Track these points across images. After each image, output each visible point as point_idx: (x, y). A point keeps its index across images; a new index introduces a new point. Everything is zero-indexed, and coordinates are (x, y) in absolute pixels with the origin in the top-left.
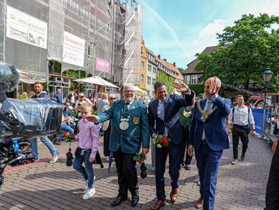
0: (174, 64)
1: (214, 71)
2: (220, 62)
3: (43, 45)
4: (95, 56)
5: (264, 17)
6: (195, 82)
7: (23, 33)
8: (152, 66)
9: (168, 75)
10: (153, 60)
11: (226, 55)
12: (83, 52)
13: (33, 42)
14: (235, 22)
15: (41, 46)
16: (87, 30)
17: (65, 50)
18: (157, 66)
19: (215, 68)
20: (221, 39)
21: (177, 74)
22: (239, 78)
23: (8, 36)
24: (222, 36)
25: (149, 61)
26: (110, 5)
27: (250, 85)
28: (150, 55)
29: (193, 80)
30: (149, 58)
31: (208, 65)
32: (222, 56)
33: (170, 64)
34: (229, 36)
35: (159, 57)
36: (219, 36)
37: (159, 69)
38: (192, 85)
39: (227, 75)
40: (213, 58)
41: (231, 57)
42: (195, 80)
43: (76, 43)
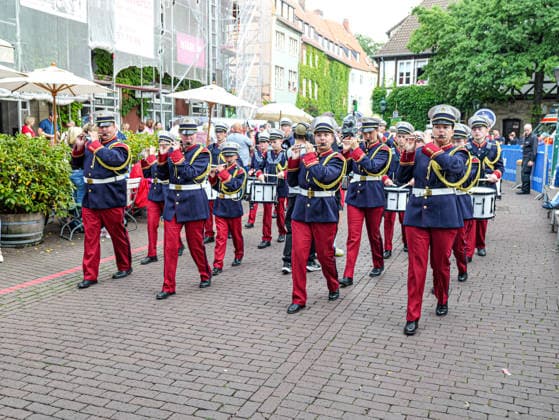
0: (346, 25)
1: (457, 54)
2: (472, 29)
3: (80, 15)
4: (173, 30)
6: (408, 81)
8: (288, 33)
9: (331, 59)
10: (287, 16)
11: (488, 11)
12: (151, 21)
13: (62, 10)
17: (118, 20)
18: (300, 33)
19: (459, 46)
21: (355, 53)
22: (518, 71)
23: (24, 4)
25: (280, 22)
27: (545, 86)
28: (278, 2)
29: (402, 74)
30: (279, 12)
31: (443, 37)
32: (478, 13)
33: (333, 24)
35: (303, 3)
37: (305, 44)
38: (401, 89)
39: (489, 63)
40: (456, 20)
41: (499, 16)
42: (408, 74)
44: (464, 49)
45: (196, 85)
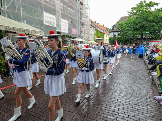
1: (126, 31)
2: (128, 26)
3: (55, 26)
4: (71, 28)
5: (151, 3)
7: (49, 22)
8: (93, 28)
9: (101, 32)
10: (93, 24)
11: (132, 22)
12: (67, 26)
13: (52, 25)
14: (137, 5)
15: (54, 26)
16: (68, 16)
17: (61, 26)
18: (95, 28)
20: (130, 13)
21: (105, 31)
22: (138, 34)
23: (45, 24)
24: (130, 12)
25: (91, 26)
26: (76, 2)
27: (143, 37)
28: (91, 22)
30: (91, 24)
31: (123, 28)
32: (130, 23)
33: (101, 25)
34: (133, 12)
35: (95, 22)
36: (129, 12)
37: (96, 29)
38: (114, 38)
39: (132, 32)
40: (125, 24)
41: (134, 23)
43: (65, 23)
44: (127, 30)
45: (76, 38)
